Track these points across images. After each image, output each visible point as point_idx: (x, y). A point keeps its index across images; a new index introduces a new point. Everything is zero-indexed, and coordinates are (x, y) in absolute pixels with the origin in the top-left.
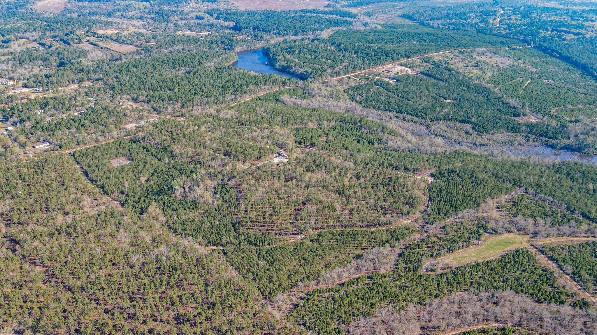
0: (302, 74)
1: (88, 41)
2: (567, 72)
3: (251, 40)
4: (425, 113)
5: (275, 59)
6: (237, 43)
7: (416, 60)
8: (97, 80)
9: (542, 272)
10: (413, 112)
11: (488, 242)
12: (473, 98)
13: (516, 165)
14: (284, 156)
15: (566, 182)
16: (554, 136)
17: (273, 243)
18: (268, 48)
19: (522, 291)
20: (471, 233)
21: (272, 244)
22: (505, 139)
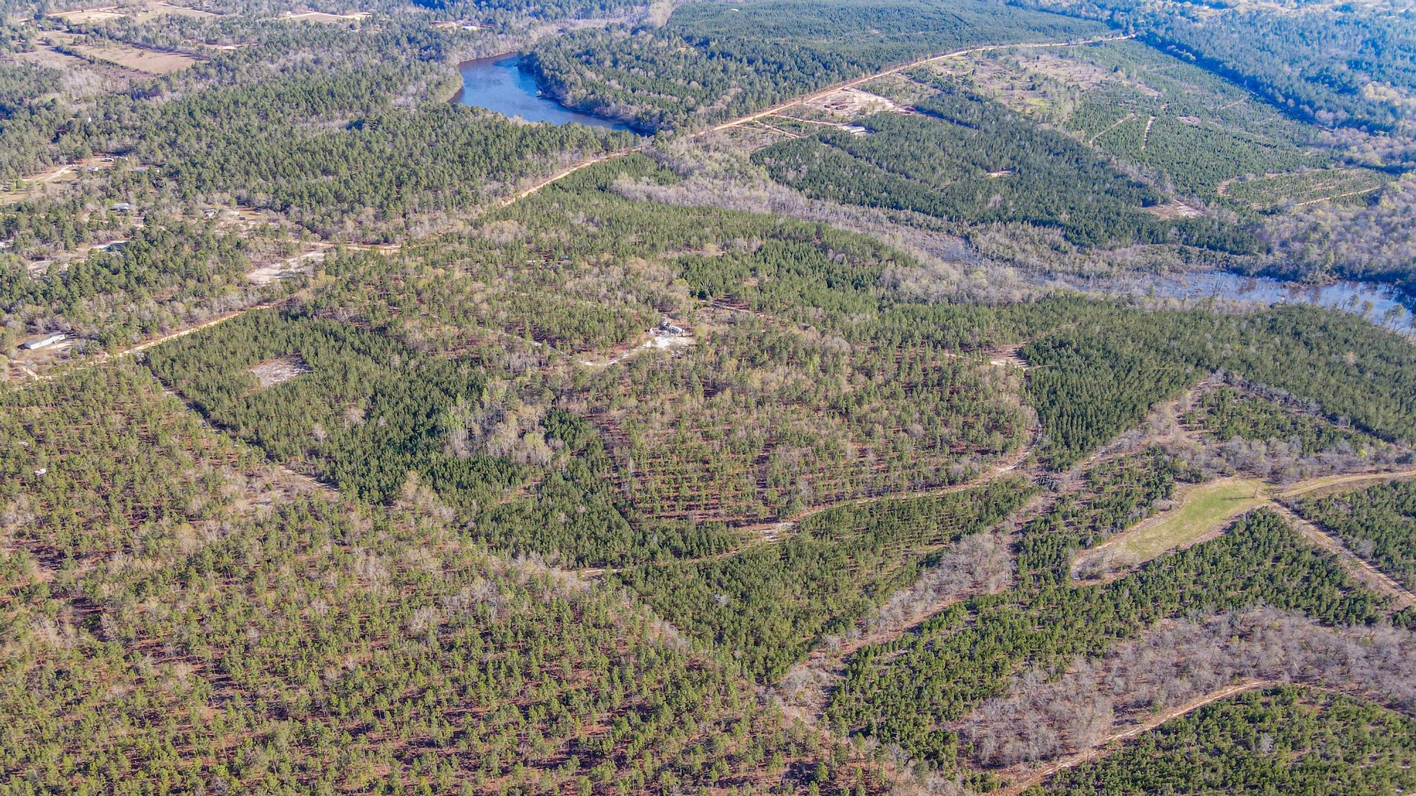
0: (637, 119)
1: (48, 43)
2: (1220, 97)
3: (481, 32)
4: (953, 206)
5: (561, 84)
6: (450, 41)
7: (893, 74)
8: (118, 153)
9: (1313, 558)
10: (926, 204)
11: (1187, 501)
12: (1048, 165)
13: (1187, 320)
14: (674, 331)
15: (1300, 353)
16: (1240, 248)
17: (730, 547)
18: (532, 54)
19: (1287, 603)
20: (1148, 484)
21: (727, 551)
22: (1141, 260)
